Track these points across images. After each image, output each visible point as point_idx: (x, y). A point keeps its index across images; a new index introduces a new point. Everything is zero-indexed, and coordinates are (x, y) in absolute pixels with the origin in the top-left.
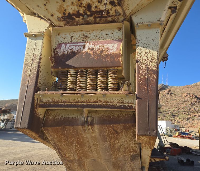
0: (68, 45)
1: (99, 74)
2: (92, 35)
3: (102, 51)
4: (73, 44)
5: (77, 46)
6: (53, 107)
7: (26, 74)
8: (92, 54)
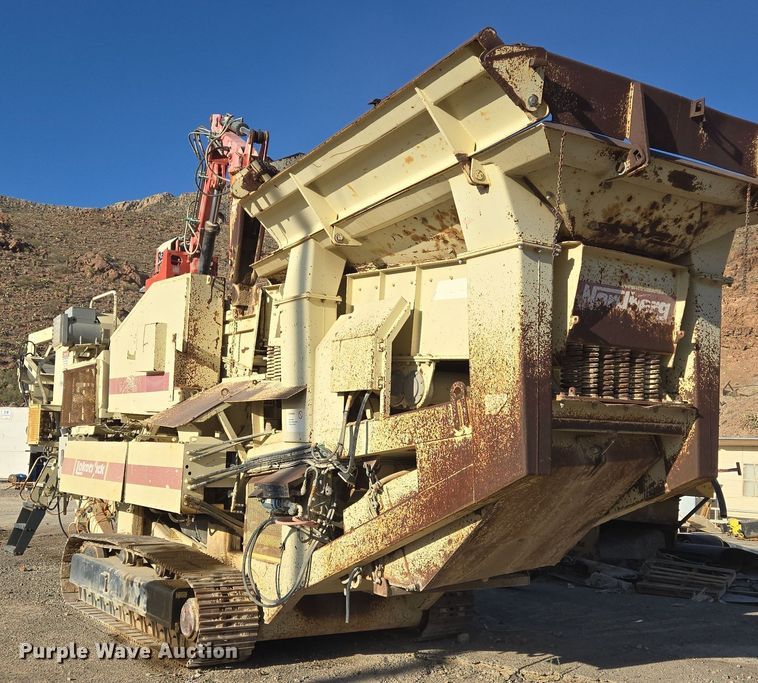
0: (595, 288)
1: (637, 360)
2: (634, 274)
3: (648, 315)
4: (605, 289)
5: (611, 293)
6: (570, 427)
7: (532, 351)
8: (633, 318)
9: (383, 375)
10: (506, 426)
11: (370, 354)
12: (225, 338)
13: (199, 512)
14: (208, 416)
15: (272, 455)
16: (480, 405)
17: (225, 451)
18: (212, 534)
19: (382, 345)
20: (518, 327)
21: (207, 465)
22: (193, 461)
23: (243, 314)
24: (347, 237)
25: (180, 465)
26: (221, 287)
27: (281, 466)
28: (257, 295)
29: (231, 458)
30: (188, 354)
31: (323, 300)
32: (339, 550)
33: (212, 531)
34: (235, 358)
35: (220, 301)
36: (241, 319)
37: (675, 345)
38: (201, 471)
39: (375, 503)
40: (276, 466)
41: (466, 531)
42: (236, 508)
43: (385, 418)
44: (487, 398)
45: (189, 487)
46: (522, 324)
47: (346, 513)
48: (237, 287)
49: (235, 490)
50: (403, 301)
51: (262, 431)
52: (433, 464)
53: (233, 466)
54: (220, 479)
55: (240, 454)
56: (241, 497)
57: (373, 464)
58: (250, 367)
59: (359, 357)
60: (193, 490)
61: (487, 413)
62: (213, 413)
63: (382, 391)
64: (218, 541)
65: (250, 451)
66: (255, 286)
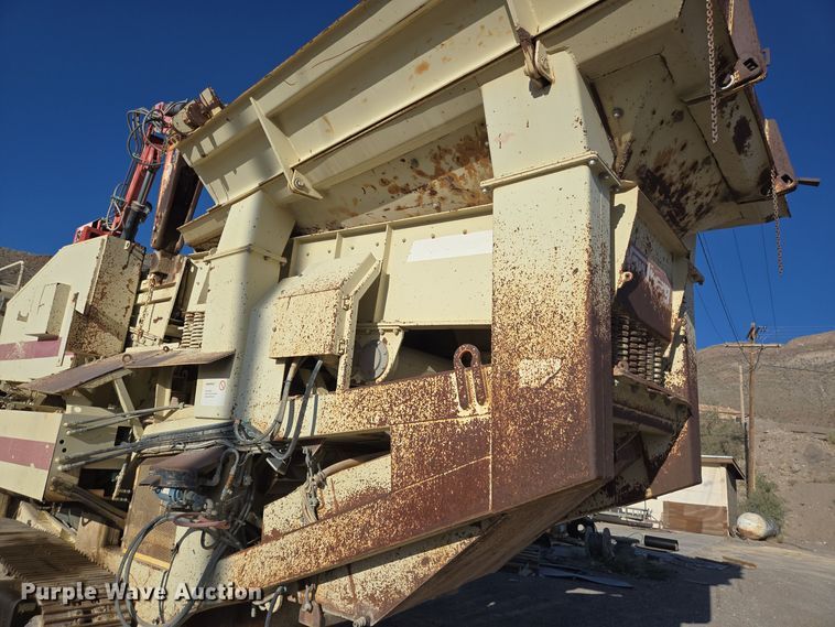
0: (632, 248)
3: (659, 295)
4: (637, 253)
5: (640, 259)
8: (651, 294)
9: (346, 338)
10: (558, 404)
11: (331, 311)
12: (136, 308)
13: (69, 499)
14: (102, 382)
15: (176, 433)
16: (509, 375)
17: (116, 426)
18: (84, 524)
19: (348, 302)
20: (583, 268)
21: (90, 441)
22: (71, 435)
23: (161, 282)
24: (308, 185)
25: (53, 440)
26: (140, 256)
27: (187, 447)
28: (180, 264)
29: (123, 434)
30: (88, 318)
31: (266, 258)
32: (258, 561)
33: (86, 520)
34: (145, 328)
35: (136, 270)
36: (158, 288)
37: (673, 334)
38: (80, 448)
39: (314, 501)
40: (181, 447)
41: (453, 549)
42: (119, 495)
43: (344, 391)
44: (522, 364)
45: (60, 468)
46: (589, 264)
47: (267, 510)
48: (158, 254)
49: (122, 473)
50: (371, 259)
51: (167, 404)
52: (418, 454)
53: (124, 444)
54: (104, 459)
55: (135, 431)
56: (128, 481)
57: (315, 449)
58: (162, 337)
59: (315, 315)
60: (65, 471)
61: (522, 385)
62: (108, 379)
63: (343, 357)
64: (91, 533)
65: (147, 428)
66: (179, 256)
